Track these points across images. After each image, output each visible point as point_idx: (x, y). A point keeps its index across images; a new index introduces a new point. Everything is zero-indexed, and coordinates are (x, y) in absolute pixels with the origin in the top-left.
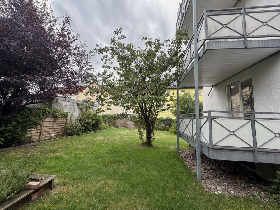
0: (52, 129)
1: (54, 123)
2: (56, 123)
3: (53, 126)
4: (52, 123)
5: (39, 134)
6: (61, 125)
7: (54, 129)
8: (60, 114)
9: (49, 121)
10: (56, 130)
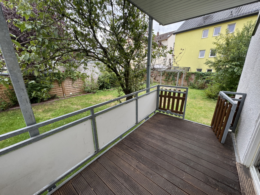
0: (73, 88)
1: (73, 84)
2: (74, 83)
3: (72, 86)
4: (71, 83)
5: (62, 92)
6: (80, 84)
7: (74, 88)
8: (74, 76)
9: (67, 82)
10: (76, 88)
